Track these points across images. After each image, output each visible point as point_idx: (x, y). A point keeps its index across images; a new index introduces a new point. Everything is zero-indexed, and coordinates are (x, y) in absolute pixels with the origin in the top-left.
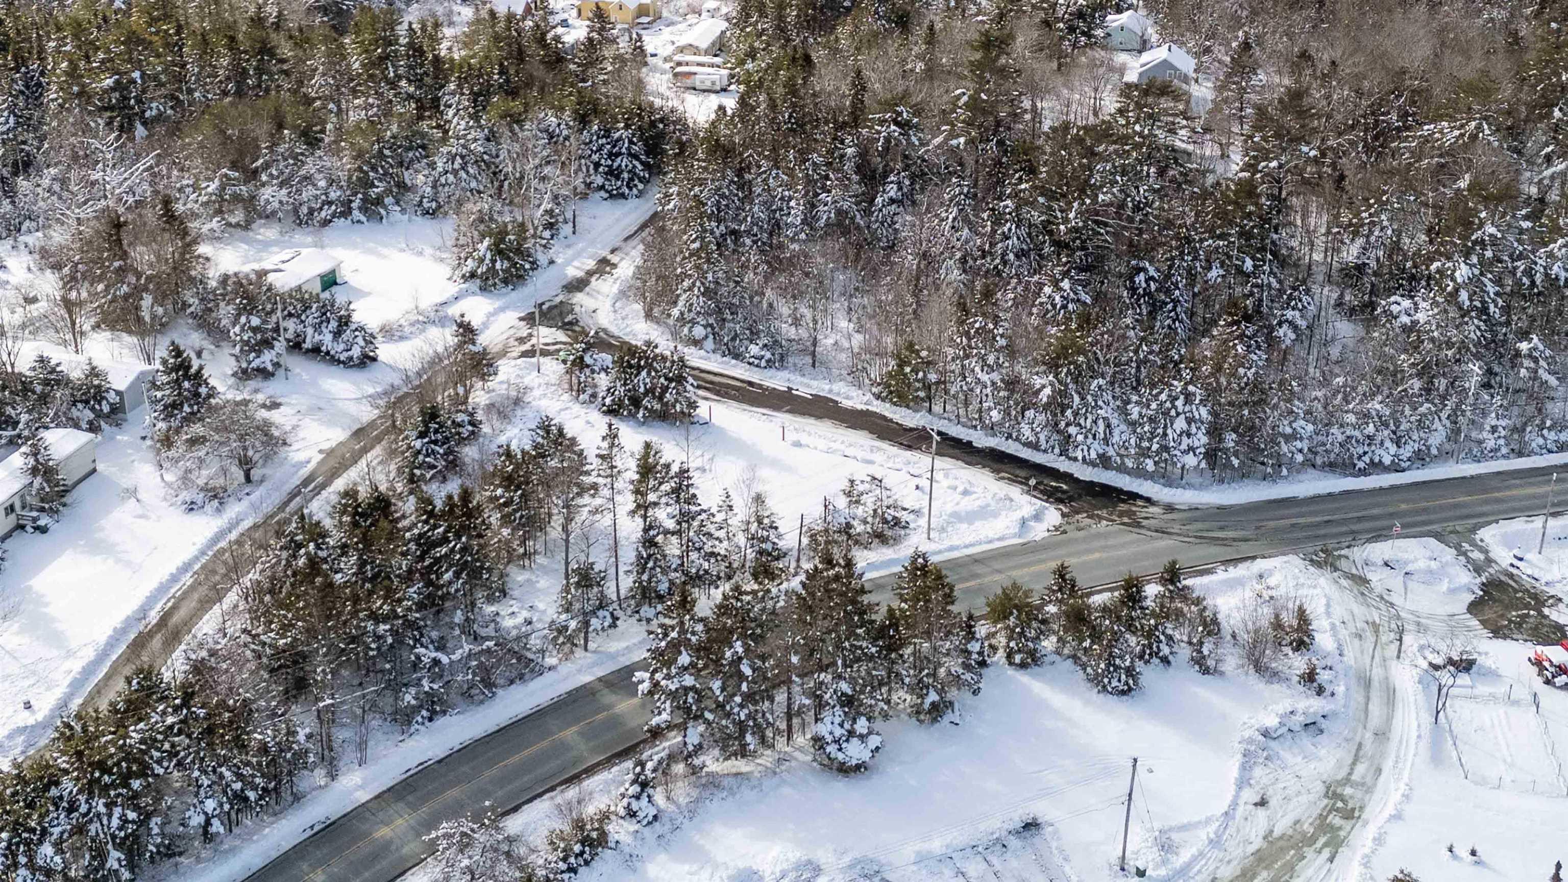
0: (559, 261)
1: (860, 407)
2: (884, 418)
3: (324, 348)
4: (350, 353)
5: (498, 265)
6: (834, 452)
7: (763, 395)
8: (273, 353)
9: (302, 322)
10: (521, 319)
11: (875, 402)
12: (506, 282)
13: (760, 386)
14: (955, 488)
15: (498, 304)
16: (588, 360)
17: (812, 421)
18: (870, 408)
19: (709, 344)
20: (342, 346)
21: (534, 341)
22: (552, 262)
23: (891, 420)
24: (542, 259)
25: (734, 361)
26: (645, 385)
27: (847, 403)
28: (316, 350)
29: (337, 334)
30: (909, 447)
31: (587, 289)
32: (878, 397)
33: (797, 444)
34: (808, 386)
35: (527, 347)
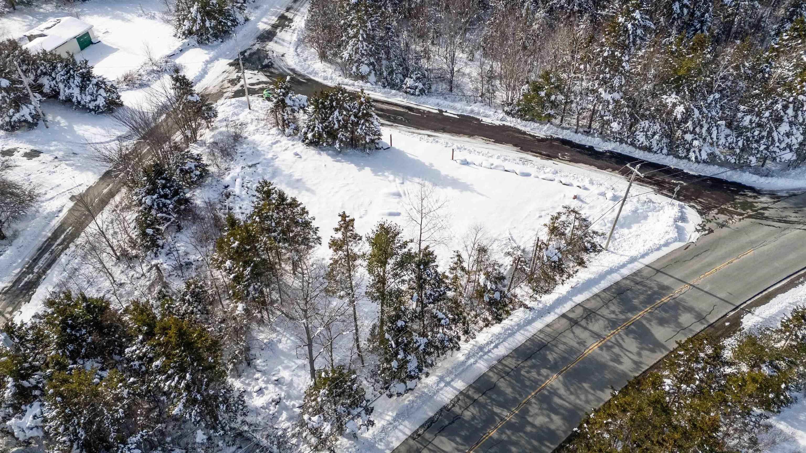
0: (252, 18)
1: (498, 123)
2: (519, 131)
3: (74, 100)
4: (97, 103)
5: (207, 24)
6: (496, 167)
7: (422, 117)
8: (31, 107)
9: (54, 79)
10: (231, 65)
11: (509, 118)
12: (216, 36)
13: (418, 111)
14: (603, 194)
15: (212, 54)
16: (288, 101)
17: (466, 139)
18: (506, 124)
19: (372, 78)
20: (89, 98)
21: (242, 82)
22: (247, 20)
23: (524, 133)
24: (240, 18)
25: (393, 91)
26: (339, 121)
27: (487, 121)
28: (68, 101)
29: (83, 88)
30: (549, 157)
31: (275, 38)
32: (508, 113)
33: (465, 163)
34: (455, 109)
35: (238, 87)
